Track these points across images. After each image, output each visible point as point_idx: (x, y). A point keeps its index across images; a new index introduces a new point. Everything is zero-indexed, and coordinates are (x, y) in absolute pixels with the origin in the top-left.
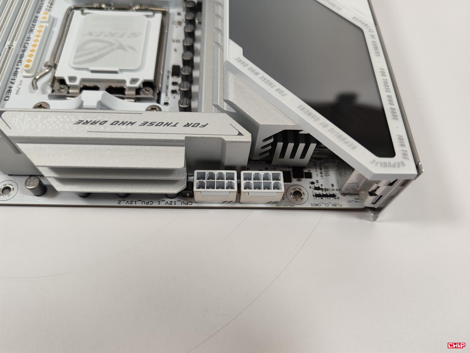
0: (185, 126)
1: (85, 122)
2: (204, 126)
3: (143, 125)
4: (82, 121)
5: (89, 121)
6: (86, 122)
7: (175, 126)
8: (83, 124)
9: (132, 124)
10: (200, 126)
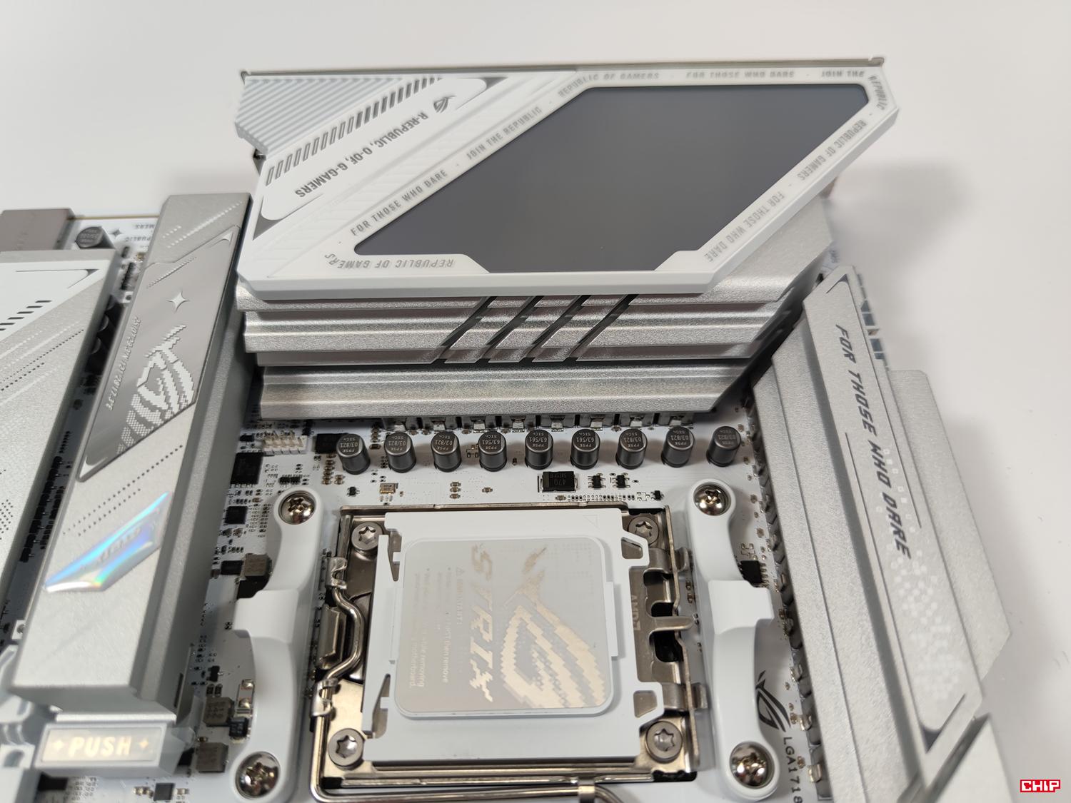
0: (854, 360)
1: (900, 537)
2: (844, 331)
3: (873, 428)
4: (898, 543)
5: (893, 529)
6: (899, 535)
7: (858, 376)
8: (904, 538)
9: (875, 448)
10: (845, 337)
